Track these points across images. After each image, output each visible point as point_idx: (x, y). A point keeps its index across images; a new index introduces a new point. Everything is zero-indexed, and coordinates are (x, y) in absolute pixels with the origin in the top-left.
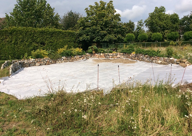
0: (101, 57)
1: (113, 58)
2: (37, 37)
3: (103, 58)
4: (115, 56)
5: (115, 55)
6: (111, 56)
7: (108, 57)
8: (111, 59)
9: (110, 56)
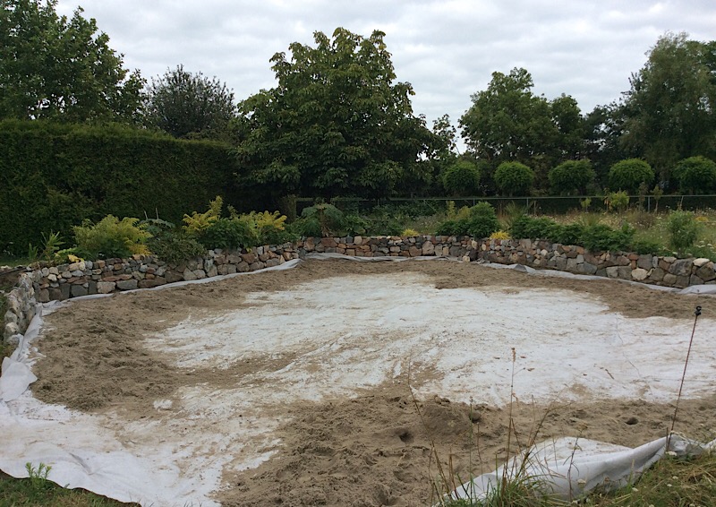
0: (358, 253)
1: (407, 256)
2: (70, 166)
3: (362, 254)
4: (414, 247)
5: (414, 244)
6: (398, 249)
7: (386, 251)
8: (397, 260)
9: (392, 249)
